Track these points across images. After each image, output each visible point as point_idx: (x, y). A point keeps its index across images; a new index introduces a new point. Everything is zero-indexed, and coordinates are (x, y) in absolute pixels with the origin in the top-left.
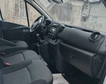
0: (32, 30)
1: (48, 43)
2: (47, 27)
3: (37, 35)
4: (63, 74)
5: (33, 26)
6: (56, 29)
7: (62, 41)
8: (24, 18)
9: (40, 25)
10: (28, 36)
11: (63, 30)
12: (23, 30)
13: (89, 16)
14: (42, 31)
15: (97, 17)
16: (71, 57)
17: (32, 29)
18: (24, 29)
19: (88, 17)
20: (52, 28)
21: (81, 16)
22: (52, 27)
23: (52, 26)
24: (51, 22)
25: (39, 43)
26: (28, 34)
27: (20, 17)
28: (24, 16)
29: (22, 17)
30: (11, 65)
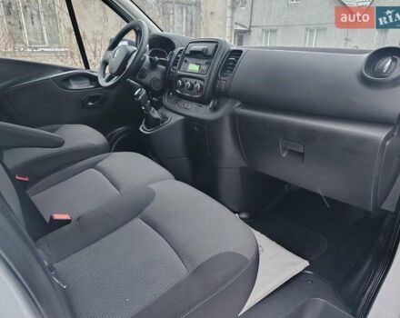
0: (108, 80)
1: (182, 117)
2: (163, 63)
3: (136, 93)
4: (244, 216)
5: (105, 63)
6: (207, 63)
7: (238, 104)
8: (44, 50)
9: (140, 55)
10: (90, 104)
11: (235, 62)
12: (70, 84)
13: (252, 29)
14: (147, 80)
15: (275, 28)
16: (284, 155)
17: (108, 76)
18: (72, 82)
19: (249, 31)
20: (186, 61)
21: (232, 27)
22: (186, 58)
23: (187, 52)
24: (175, 41)
25: (146, 124)
26: (92, 99)
27: (30, 48)
28: (45, 43)
29: (36, 48)
30: (74, 218)
